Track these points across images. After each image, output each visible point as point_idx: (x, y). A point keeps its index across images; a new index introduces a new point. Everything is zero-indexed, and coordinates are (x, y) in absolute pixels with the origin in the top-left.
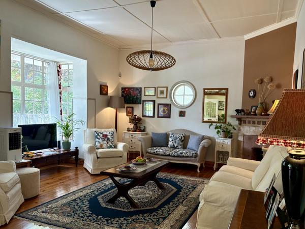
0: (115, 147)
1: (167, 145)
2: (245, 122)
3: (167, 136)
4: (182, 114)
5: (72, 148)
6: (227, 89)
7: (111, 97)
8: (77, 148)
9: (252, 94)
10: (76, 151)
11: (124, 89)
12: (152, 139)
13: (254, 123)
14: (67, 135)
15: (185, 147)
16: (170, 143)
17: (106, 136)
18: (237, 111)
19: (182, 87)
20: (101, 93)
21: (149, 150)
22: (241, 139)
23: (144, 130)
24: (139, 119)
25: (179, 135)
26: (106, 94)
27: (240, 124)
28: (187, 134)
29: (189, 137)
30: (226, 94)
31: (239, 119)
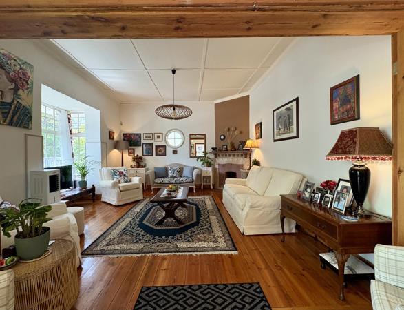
0: (130, 181)
1: (167, 176)
2: (219, 156)
3: (166, 169)
4: (175, 152)
5: (89, 186)
6: (205, 135)
7: (117, 141)
8: (93, 185)
9: (222, 137)
10: (93, 188)
11: (125, 135)
12: (155, 173)
13: (226, 156)
14: (84, 175)
15: (181, 176)
16: (170, 174)
17: (122, 173)
18: (213, 149)
19: (173, 133)
20: (110, 138)
21: (156, 181)
22: (217, 167)
23: (144, 167)
24: (141, 158)
25: (176, 168)
26: (113, 139)
27: (216, 157)
28: (181, 167)
29: (183, 168)
30: (205, 139)
31: (215, 154)
